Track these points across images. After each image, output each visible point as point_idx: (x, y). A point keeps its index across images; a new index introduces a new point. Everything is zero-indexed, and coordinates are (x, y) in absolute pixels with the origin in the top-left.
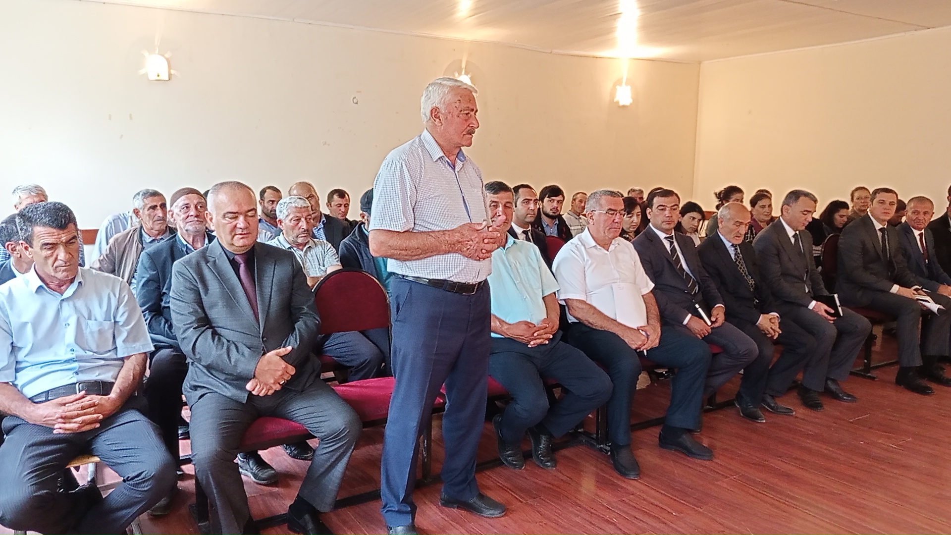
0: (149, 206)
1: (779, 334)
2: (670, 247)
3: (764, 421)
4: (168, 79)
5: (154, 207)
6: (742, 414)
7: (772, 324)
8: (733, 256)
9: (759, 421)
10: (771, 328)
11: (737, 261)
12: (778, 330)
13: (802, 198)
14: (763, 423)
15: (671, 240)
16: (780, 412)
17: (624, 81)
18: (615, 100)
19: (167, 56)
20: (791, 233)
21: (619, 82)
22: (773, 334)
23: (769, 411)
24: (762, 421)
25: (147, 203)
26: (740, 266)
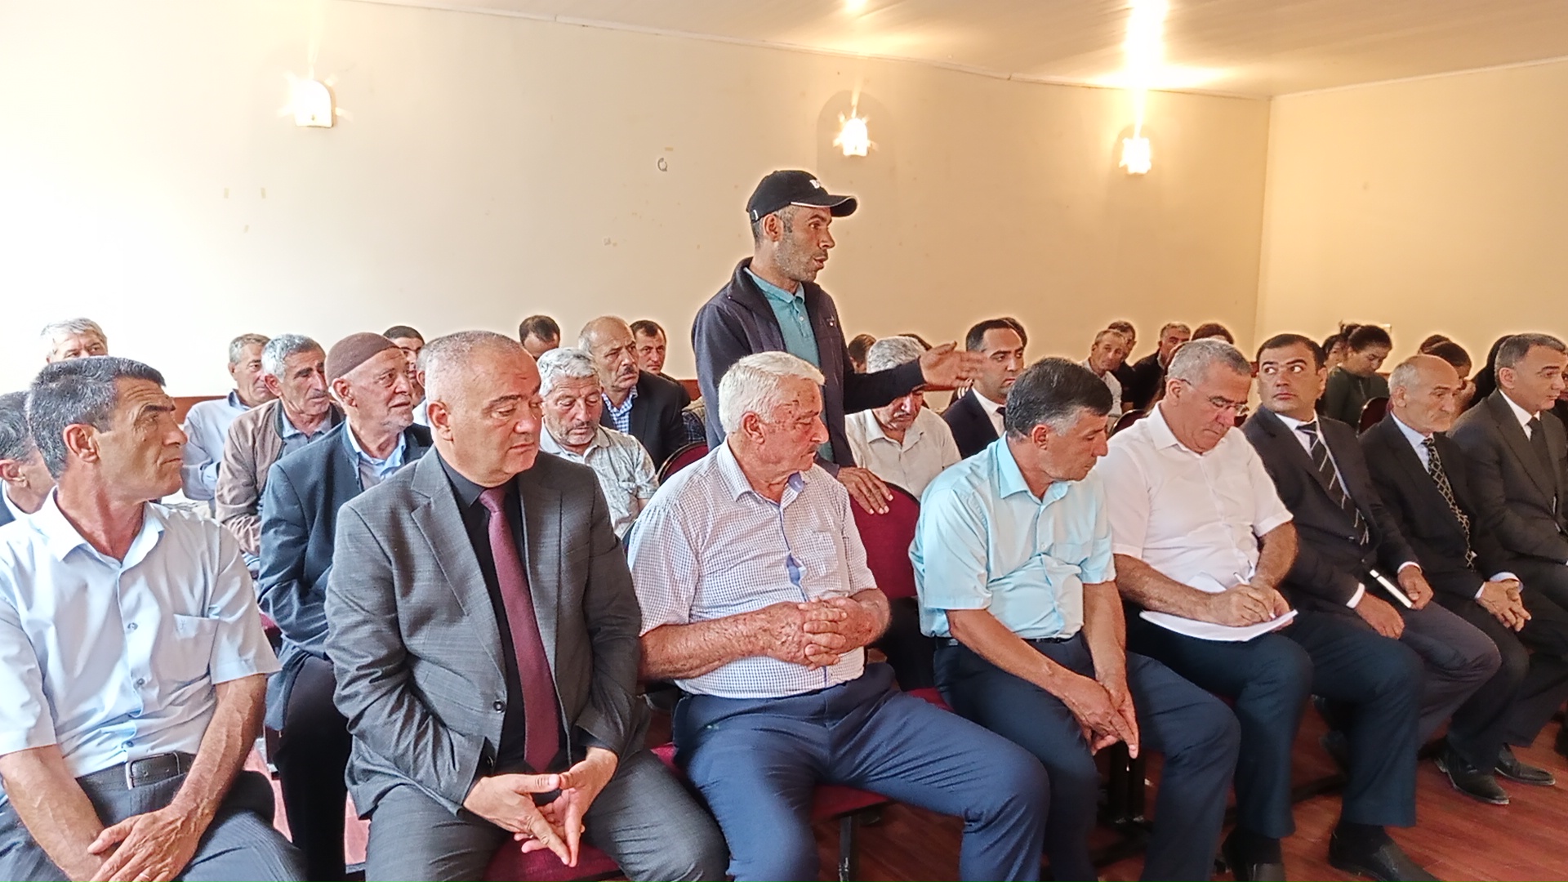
0: (298, 370)
1: (1526, 620)
2: (1311, 446)
3: (1507, 802)
4: (330, 125)
5: (307, 373)
6: (1455, 785)
7: (1512, 602)
8: (1426, 465)
9: (1497, 802)
10: (1511, 610)
11: (1433, 474)
12: (1525, 613)
13: (1533, 350)
14: (1504, 805)
15: (1313, 432)
16: (1524, 778)
17: (1137, 131)
18: (1121, 164)
19: (329, 83)
20: (1523, 417)
21: (1127, 132)
22: (1514, 622)
23: (1502, 775)
24: (1502, 803)
25: (294, 365)
26: (1440, 483)
